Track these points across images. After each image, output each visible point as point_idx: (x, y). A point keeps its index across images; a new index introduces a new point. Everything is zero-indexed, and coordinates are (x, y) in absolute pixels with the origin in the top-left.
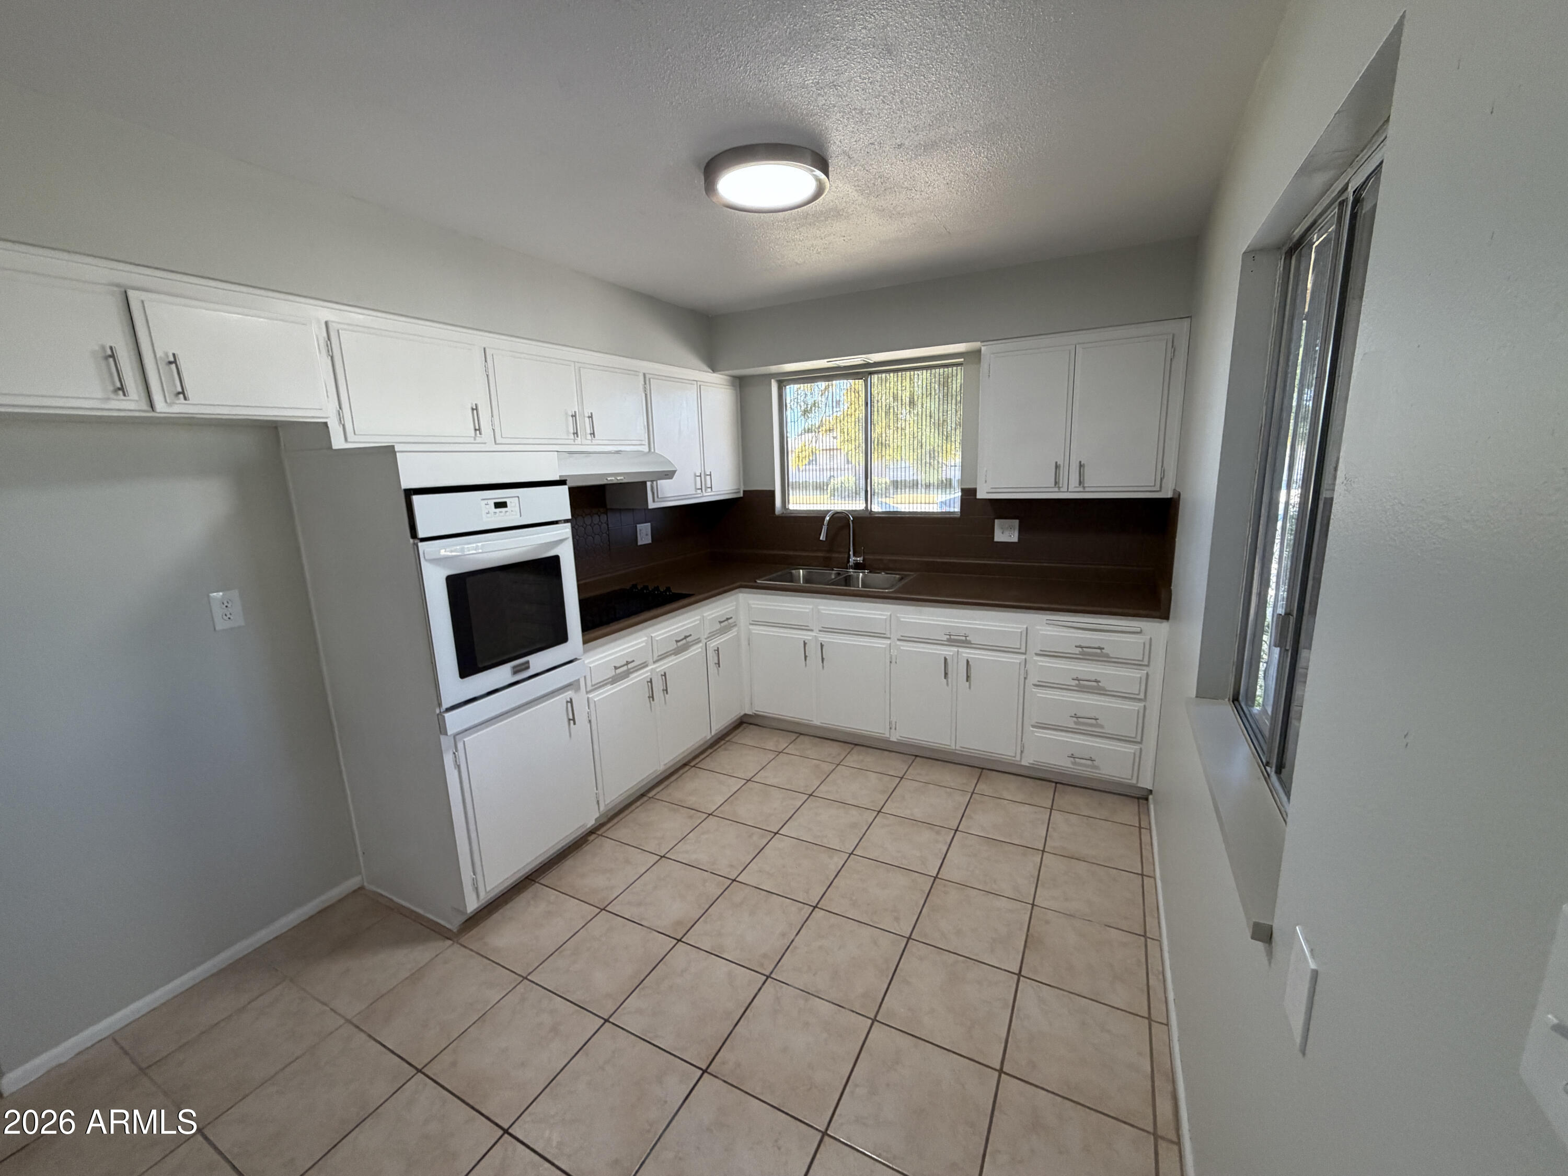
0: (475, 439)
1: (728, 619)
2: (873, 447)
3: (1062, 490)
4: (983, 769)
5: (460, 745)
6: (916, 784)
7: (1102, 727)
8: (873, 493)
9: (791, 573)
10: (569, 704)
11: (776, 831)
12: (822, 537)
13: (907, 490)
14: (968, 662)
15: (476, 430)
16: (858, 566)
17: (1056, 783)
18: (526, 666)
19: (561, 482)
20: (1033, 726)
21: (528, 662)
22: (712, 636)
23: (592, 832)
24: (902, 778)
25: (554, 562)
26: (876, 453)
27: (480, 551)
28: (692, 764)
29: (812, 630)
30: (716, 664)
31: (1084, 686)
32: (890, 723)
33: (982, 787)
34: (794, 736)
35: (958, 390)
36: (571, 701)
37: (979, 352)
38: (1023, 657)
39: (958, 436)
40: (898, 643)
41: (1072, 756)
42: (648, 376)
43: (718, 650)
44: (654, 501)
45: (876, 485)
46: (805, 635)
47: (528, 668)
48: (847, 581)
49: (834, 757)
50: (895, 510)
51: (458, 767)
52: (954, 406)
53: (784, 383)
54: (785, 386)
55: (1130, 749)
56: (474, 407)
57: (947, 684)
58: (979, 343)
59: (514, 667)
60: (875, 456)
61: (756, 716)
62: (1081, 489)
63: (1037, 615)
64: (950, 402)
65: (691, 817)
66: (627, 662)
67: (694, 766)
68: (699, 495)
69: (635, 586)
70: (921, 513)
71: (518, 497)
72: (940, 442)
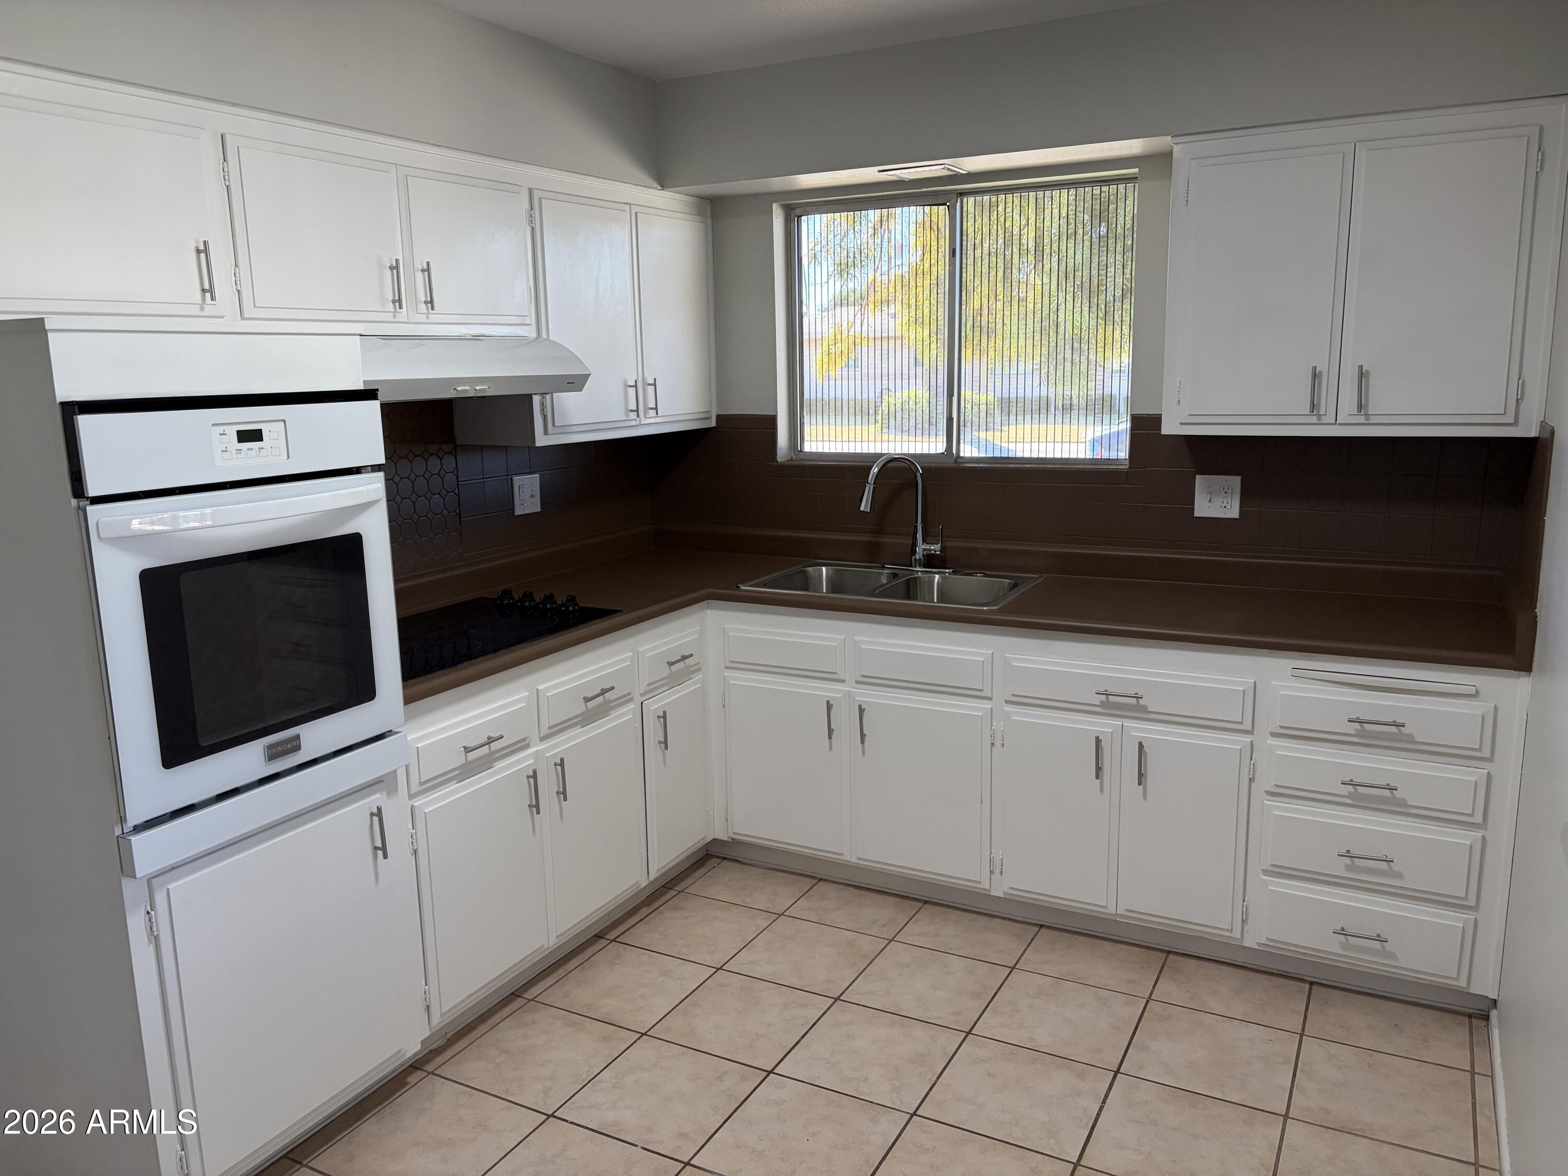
0: (202, 309)
1: (684, 658)
2: (963, 334)
3: (1324, 420)
4: (1169, 952)
5: (160, 898)
6: (1040, 980)
7: (1399, 875)
8: (962, 423)
9: (805, 572)
10: (376, 819)
11: (769, 1069)
12: (865, 506)
13: (1028, 417)
14: (1141, 746)
15: (204, 291)
16: (931, 562)
17: (1312, 983)
18: (294, 745)
19: (367, 394)
20: (1266, 872)
21: (297, 737)
22: (653, 689)
23: (415, 1065)
24: (1013, 968)
25: (353, 543)
26: (969, 346)
27: (209, 523)
28: (611, 936)
29: (843, 681)
30: (660, 742)
31: (1366, 797)
32: (991, 861)
33: (1168, 989)
34: (806, 883)
35: (1128, 226)
36: (379, 813)
37: (1166, 157)
38: (1247, 739)
39: (1125, 313)
40: (1008, 708)
41: (1342, 932)
42: (536, 195)
43: (664, 717)
44: (546, 432)
45: (969, 406)
46: (828, 690)
47: (298, 748)
48: (910, 589)
49: (883, 925)
50: (1005, 455)
51: (156, 940)
52: (1119, 257)
53: (798, 212)
54: (799, 217)
55: (1455, 920)
56: (202, 248)
57: (1102, 790)
58: (1168, 139)
59: (270, 747)
60: (967, 354)
61: (735, 843)
62: (1362, 419)
63: (1272, 660)
64: (1111, 248)
65: (606, 1039)
66: (489, 738)
67: (614, 940)
68: (634, 423)
69: (507, 593)
70: (1054, 460)
71: (284, 421)
72: (1093, 322)
